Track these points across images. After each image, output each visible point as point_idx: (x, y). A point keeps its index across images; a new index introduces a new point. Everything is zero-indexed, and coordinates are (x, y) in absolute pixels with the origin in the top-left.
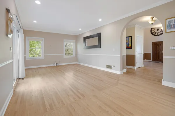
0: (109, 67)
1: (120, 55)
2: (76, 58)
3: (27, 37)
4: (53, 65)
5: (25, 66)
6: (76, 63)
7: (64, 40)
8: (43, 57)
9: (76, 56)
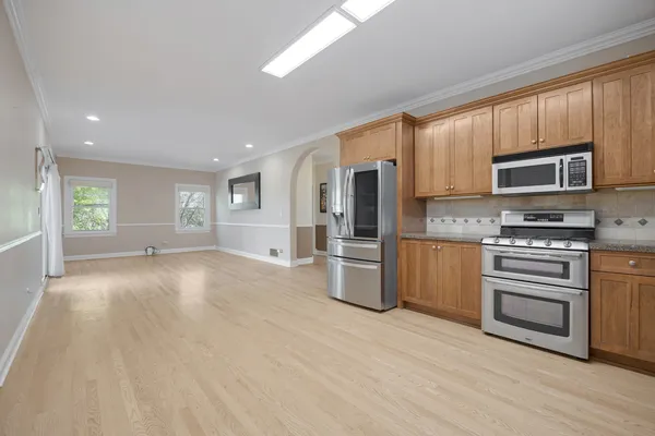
0: (274, 253)
1: (288, 226)
2: (213, 236)
3: (66, 178)
4: (143, 253)
5: (64, 255)
6: (213, 248)
7: (177, 185)
8: (115, 231)
9: (214, 228)
